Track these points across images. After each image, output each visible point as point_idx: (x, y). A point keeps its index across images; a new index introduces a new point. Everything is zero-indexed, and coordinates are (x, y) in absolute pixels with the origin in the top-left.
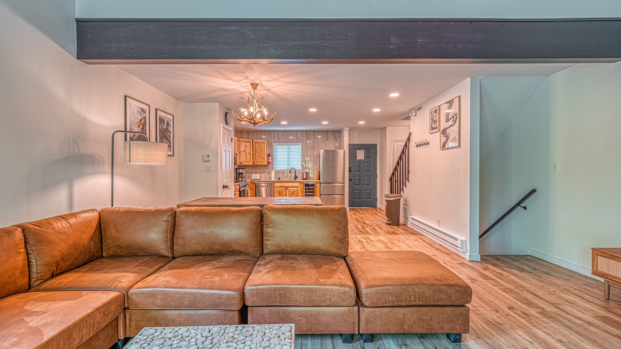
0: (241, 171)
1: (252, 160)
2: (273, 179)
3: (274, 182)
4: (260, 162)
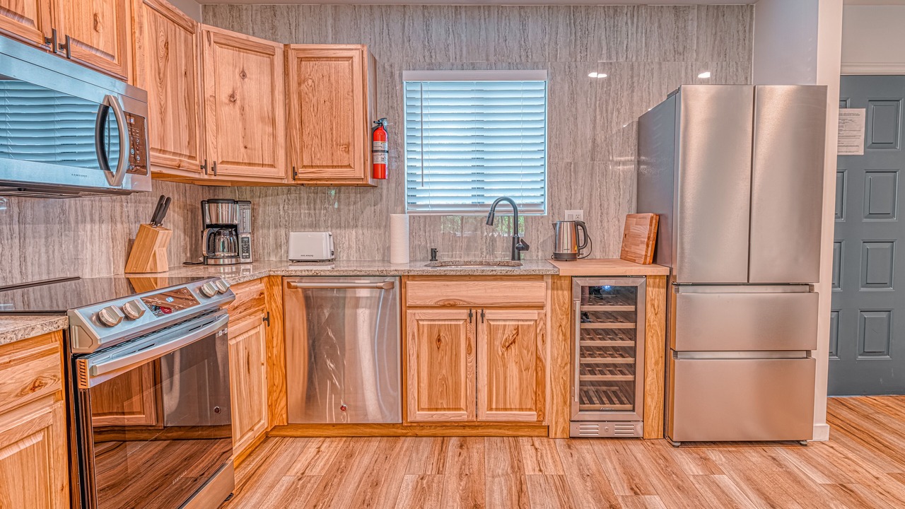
0: (224, 213)
1: (281, 153)
2: (401, 259)
3: (403, 278)
4: (328, 167)
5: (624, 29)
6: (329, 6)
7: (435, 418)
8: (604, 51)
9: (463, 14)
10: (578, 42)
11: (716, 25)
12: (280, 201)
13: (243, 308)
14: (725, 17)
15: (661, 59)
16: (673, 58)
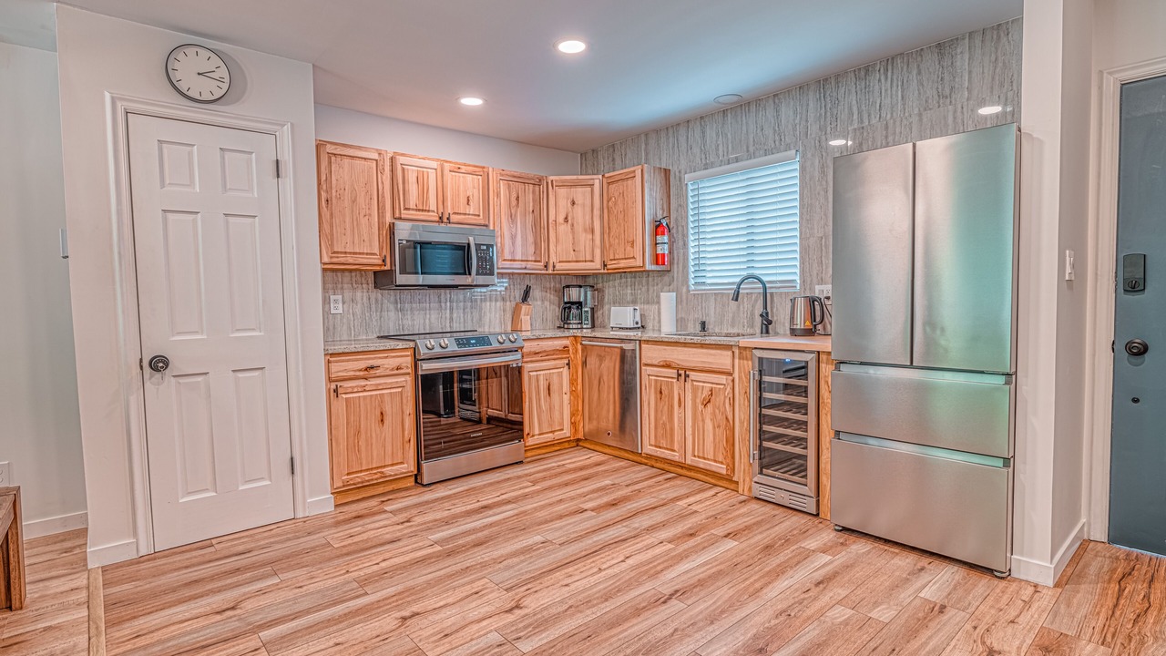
0: (575, 294)
1: (598, 252)
3: (641, 342)
4: (622, 259)
5: (877, 87)
6: (643, 136)
7: (658, 454)
8: (855, 117)
9: (729, 115)
10: (828, 114)
11: (996, 49)
12: (617, 284)
13: (545, 354)
14: (1010, 35)
15: (921, 109)
16: (937, 105)
